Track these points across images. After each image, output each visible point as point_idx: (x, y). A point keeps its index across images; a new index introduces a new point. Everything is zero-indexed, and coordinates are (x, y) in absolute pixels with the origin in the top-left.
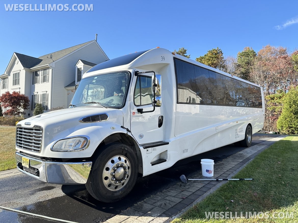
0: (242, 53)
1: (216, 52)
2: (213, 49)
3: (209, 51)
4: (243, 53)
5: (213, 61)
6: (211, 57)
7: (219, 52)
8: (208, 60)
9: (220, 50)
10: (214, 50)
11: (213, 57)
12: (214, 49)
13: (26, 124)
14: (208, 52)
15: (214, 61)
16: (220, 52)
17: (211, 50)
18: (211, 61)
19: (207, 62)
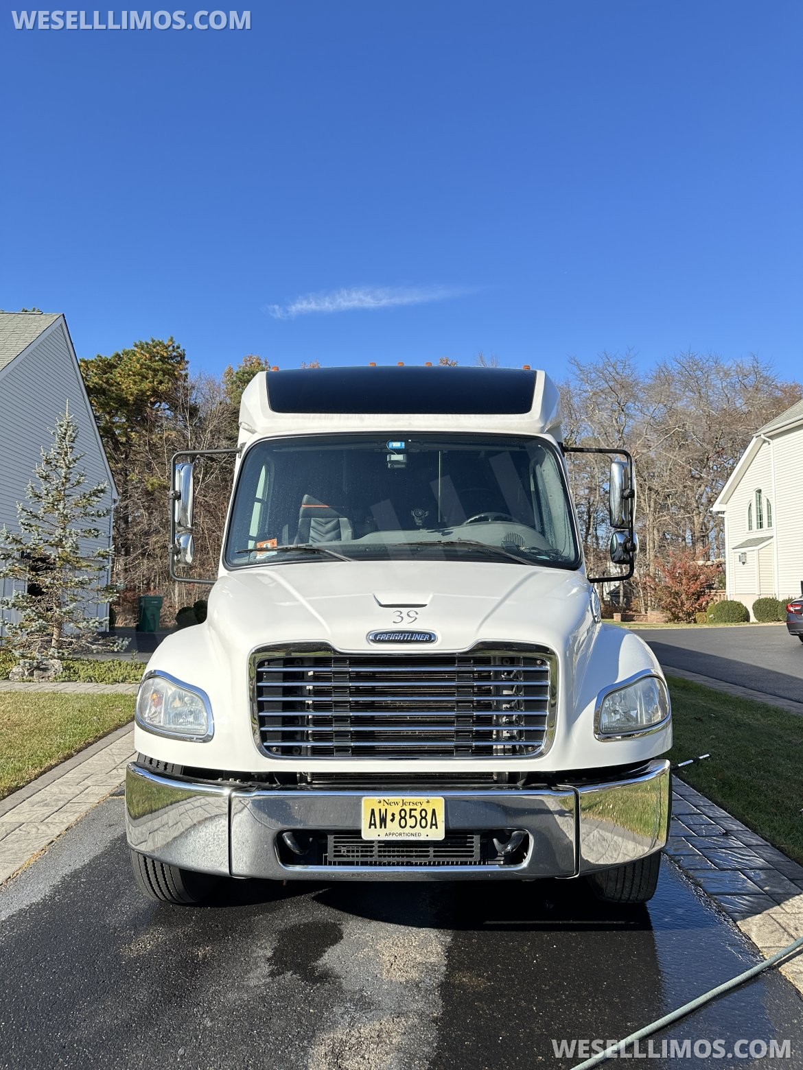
0: (244, 373)
1: (165, 355)
2: (153, 341)
3: (138, 343)
4: (247, 373)
5: (155, 383)
6: (149, 368)
7: (175, 354)
8: (139, 375)
9: (178, 348)
10: (158, 345)
11: (155, 370)
12: (156, 340)
13: (375, 641)
14: (136, 346)
15: (161, 382)
16: (180, 355)
17: (147, 344)
18: (150, 382)
19: (135, 382)
